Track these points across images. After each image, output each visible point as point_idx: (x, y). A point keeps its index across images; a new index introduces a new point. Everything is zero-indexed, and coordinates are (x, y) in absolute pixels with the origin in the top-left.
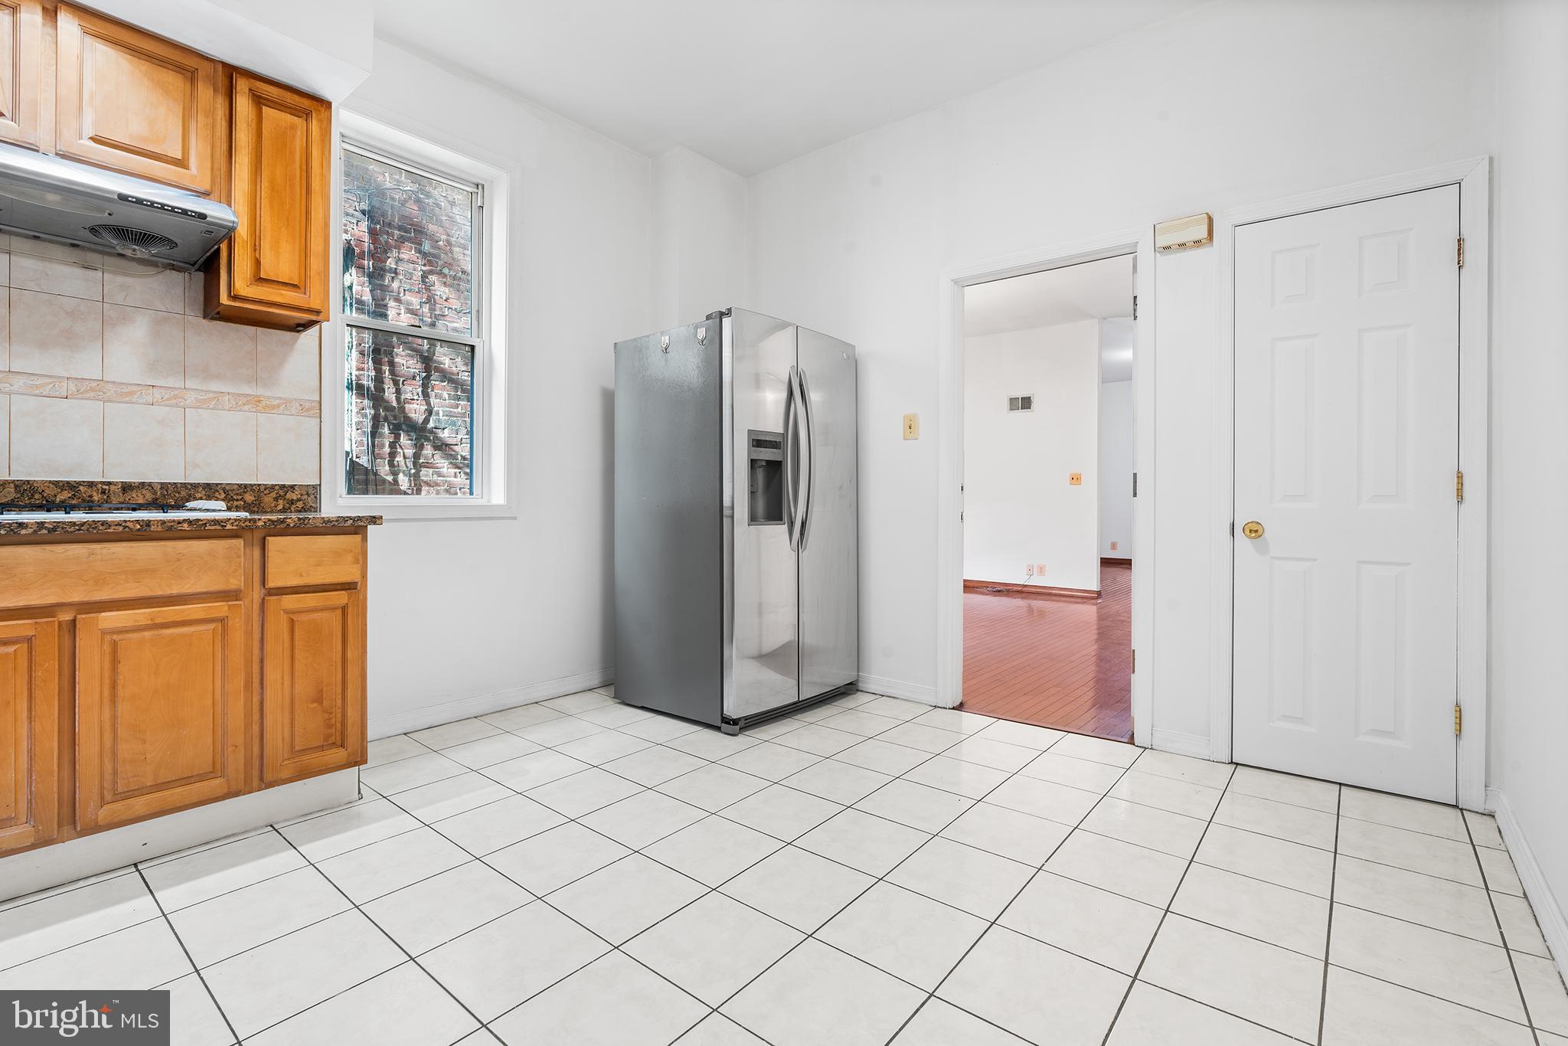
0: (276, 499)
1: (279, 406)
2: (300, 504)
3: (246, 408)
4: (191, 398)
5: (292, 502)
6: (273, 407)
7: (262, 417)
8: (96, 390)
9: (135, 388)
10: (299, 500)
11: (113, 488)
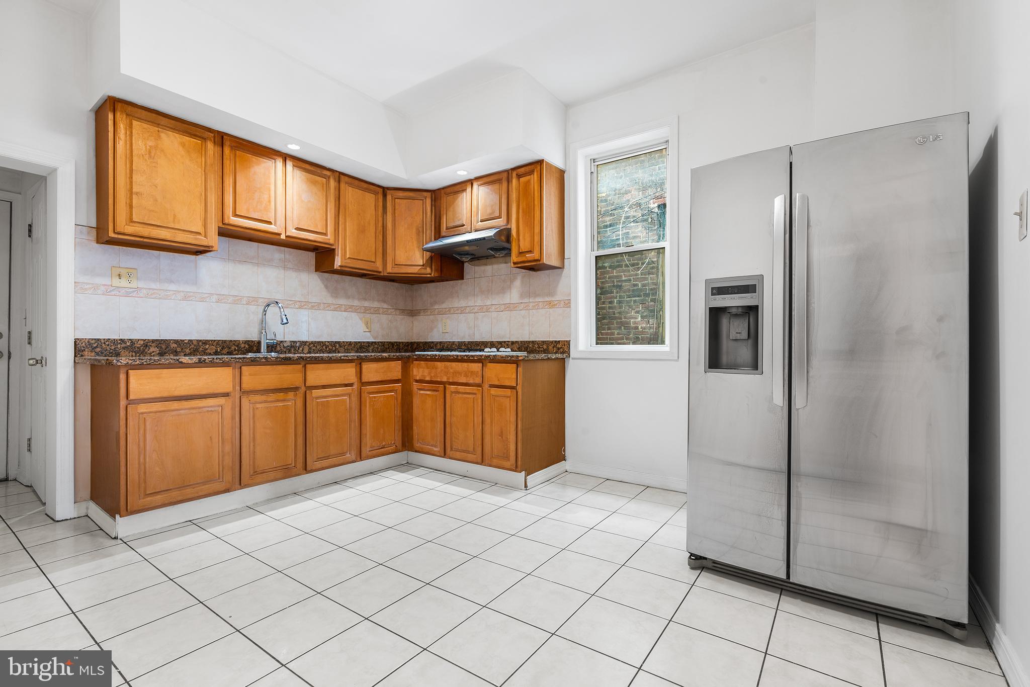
0: (553, 347)
1: (557, 304)
2: (561, 350)
3: (546, 307)
4: (531, 305)
5: (559, 349)
6: (555, 305)
7: (551, 310)
8: (510, 307)
9: (517, 305)
10: (561, 348)
11: (510, 343)
